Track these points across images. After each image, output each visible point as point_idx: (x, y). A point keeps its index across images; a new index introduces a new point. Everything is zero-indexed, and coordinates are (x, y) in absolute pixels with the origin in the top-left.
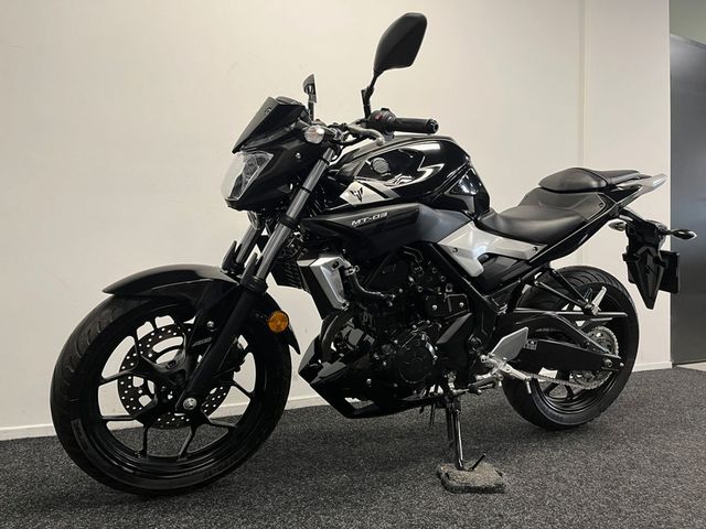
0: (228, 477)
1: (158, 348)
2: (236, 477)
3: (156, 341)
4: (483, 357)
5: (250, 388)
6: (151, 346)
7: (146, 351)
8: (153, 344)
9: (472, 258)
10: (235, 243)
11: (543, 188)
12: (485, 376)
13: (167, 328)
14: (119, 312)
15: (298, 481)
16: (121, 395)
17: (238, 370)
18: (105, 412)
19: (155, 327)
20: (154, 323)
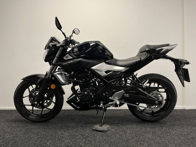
4: (110, 98)
9: (102, 72)
10: (47, 72)
11: (140, 52)
12: (111, 103)
16: (30, 100)
18: (25, 103)
19: (33, 88)
20: (32, 87)
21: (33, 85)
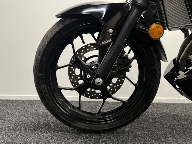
0: (123, 129)
1: (87, 55)
2: (126, 129)
3: (86, 52)
5: (135, 81)
6: (84, 54)
7: (81, 56)
8: (84, 53)
13: (91, 44)
14: (61, 26)
15: (164, 140)
17: (128, 71)
19: (84, 42)
20: (82, 39)
21: (84, 35)
